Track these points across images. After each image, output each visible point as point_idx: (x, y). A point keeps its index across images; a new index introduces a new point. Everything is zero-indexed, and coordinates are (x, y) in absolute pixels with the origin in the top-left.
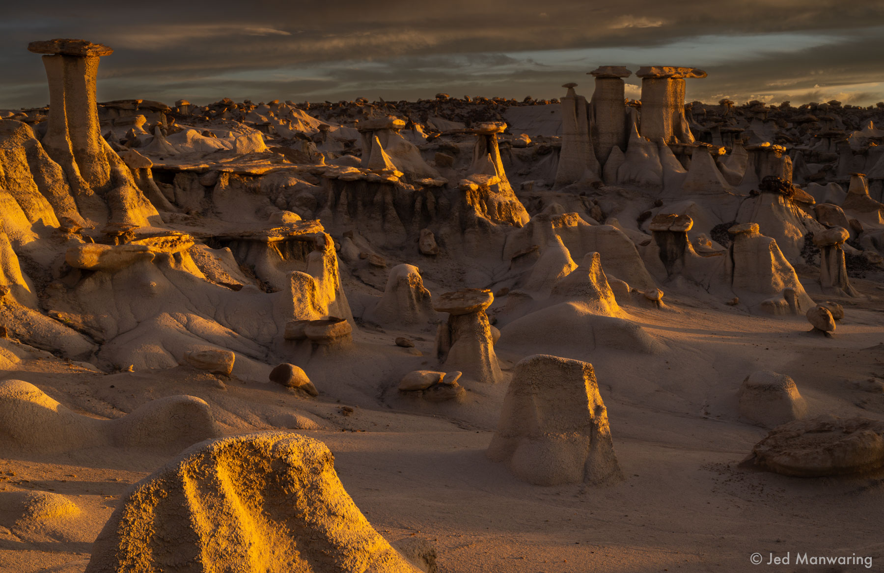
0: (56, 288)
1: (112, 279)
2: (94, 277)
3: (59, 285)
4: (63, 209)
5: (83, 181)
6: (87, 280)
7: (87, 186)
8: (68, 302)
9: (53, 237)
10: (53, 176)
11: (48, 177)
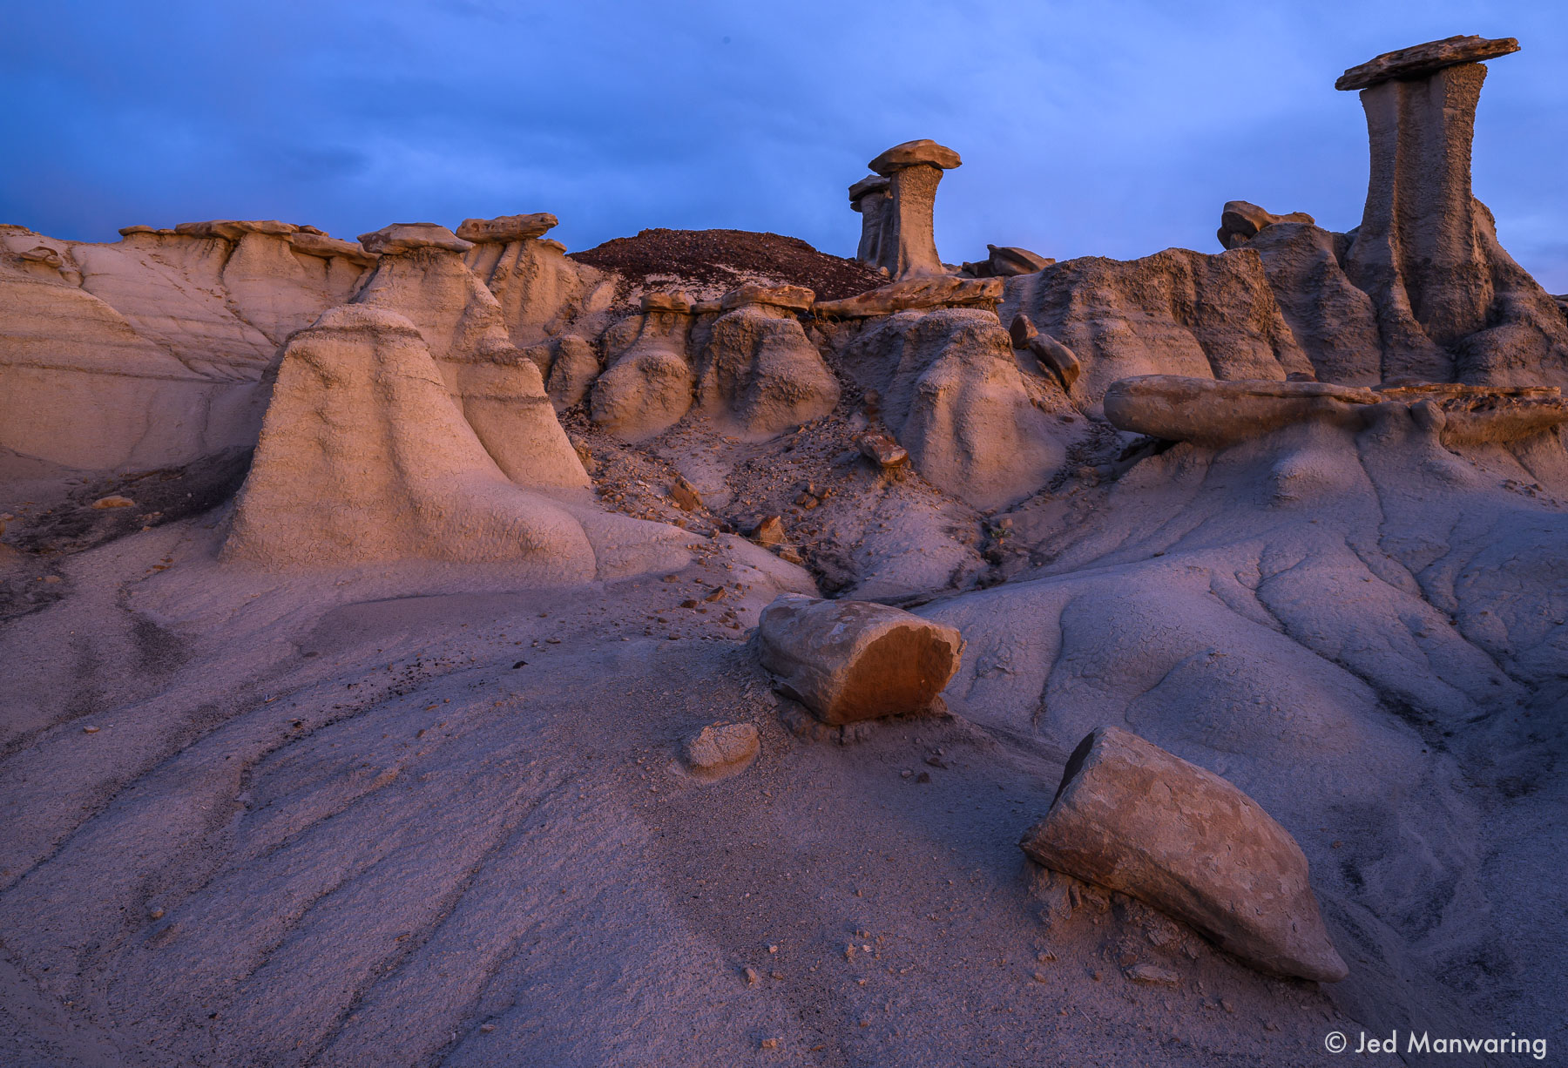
1: (1213, 462)
5: (1412, 319)
7: (1416, 328)
10: (1345, 313)
11: (1333, 316)
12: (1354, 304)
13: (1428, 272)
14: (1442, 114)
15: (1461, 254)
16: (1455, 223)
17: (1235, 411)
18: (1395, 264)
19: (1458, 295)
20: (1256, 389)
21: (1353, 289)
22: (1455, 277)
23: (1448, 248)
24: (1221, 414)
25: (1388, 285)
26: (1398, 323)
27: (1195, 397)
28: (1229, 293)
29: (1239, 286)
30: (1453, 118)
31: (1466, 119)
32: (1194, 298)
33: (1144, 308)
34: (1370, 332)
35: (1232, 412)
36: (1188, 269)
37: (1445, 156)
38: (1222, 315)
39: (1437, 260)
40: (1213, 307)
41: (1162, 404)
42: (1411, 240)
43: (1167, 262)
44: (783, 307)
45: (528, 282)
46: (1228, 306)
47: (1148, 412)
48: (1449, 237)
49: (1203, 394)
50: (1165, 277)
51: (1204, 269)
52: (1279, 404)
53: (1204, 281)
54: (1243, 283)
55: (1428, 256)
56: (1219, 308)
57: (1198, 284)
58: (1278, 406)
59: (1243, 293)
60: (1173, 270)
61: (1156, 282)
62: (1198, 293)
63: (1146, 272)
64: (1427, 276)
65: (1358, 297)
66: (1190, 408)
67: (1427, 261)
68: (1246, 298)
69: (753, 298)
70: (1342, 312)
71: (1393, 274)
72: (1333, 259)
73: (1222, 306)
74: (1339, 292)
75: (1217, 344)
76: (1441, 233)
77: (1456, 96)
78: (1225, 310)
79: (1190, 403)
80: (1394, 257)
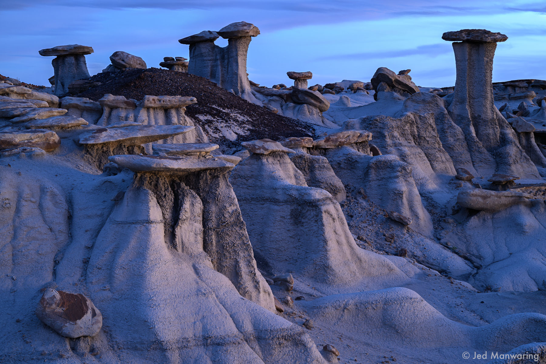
0: (448, 223)
1: (493, 218)
2: (478, 215)
3: (451, 220)
4: (461, 162)
5: (478, 140)
6: (473, 218)
7: (481, 144)
8: (457, 234)
9: (450, 183)
10: (455, 136)
11: (451, 137)
12: (458, 132)
13: (480, 121)
14: (484, 60)
15: (490, 115)
16: (488, 102)
17: (500, 202)
18: (469, 117)
19: (491, 131)
20: (505, 195)
21: (456, 126)
22: (489, 124)
23: (486, 112)
24: (496, 203)
25: (468, 125)
26: (475, 142)
27: (490, 197)
28: (428, 132)
29: (431, 129)
30: (487, 62)
31: (491, 62)
32: (417, 133)
33: (406, 139)
34: (465, 144)
36: (414, 121)
37: (485, 76)
38: (428, 141)
39: (483, 116)
40: (424, 138)
41: (480, 199)
42: (473, 107)
43: (409, 119)
46: (429, 137)
47: (476, 202)
48: (487, 108)
51: (419, 121)
52: (511, 199)
53: (419, 126)
55: (480, 114)
57: (417, 127)
59: (433, 132)
61: (407, 128)
62: (418, 131)
63: (404, 123)
64: (480, 122)
65: (458, 129)
66: (488, 201)
67: (480, 116)
68: (434, 134)
69: (300, 145)
70: (454, 135)
71: (469, 121)
72: (446, 112)
73: (427, 137)
74: (451, 127)
75: (430, 154)
76: (484, 106)
77: (488, 54)
78: (428, 139)
79: (488, 199)
80: (469, 115)
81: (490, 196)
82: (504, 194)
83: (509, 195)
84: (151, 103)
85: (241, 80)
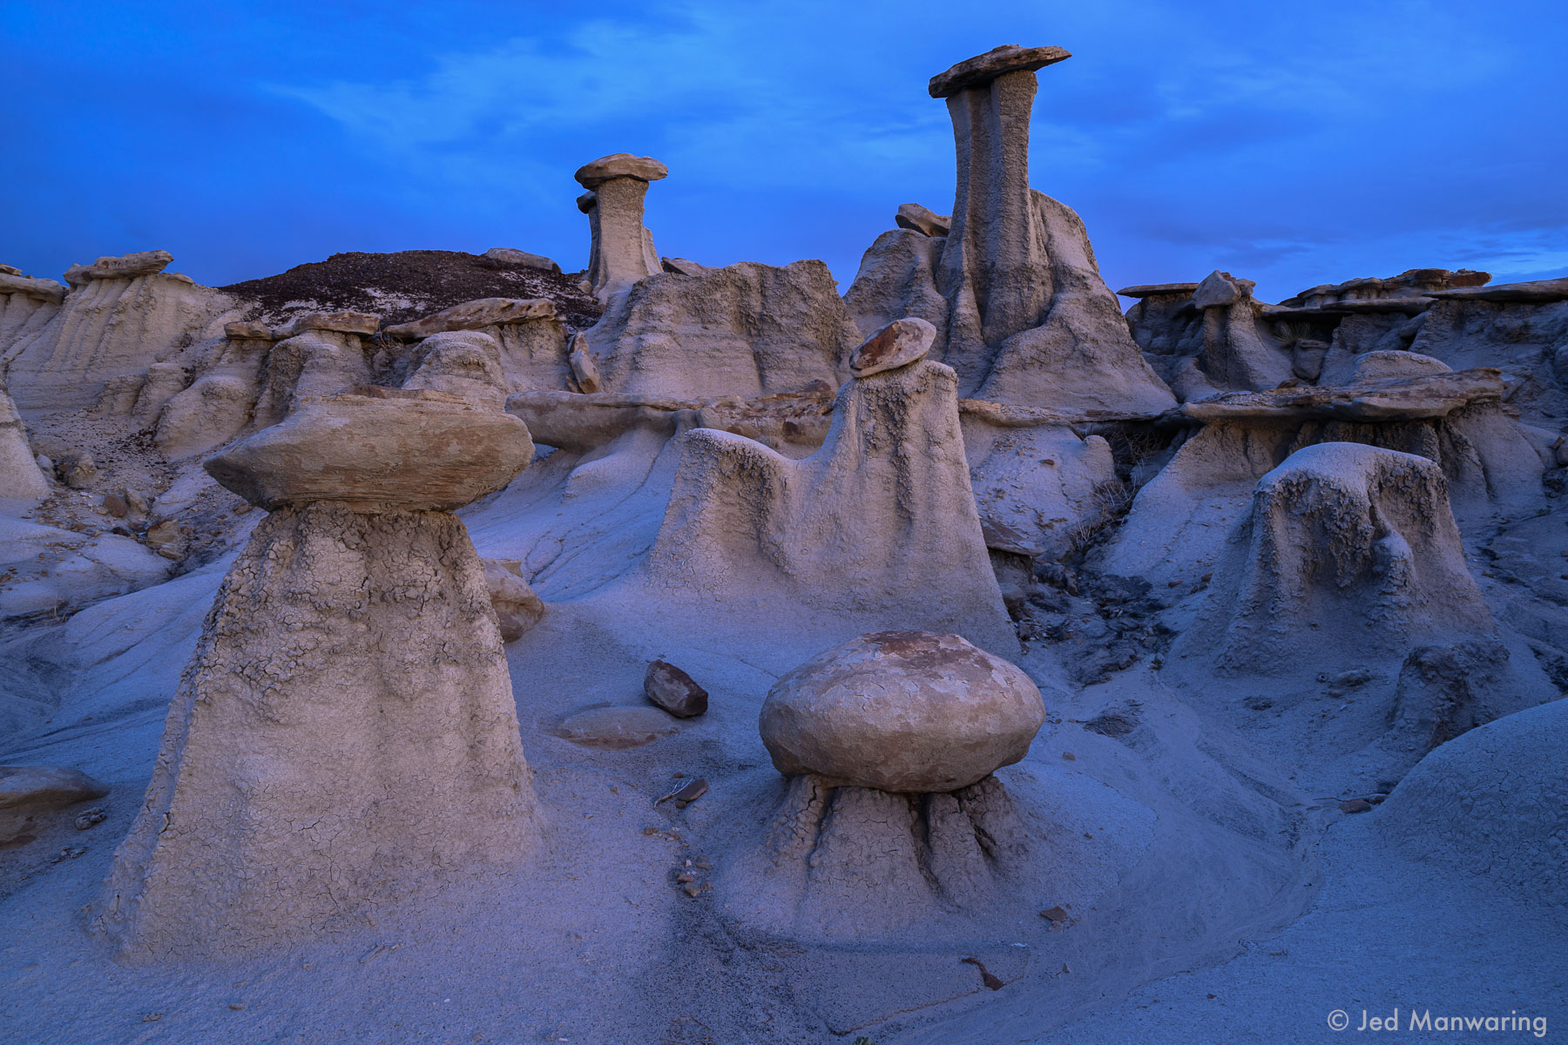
12: (930, 309)
13: (993, 276)
14: (1000, 121)
15: (1018, 257)
16: (1014, 226)
18: (966, 268)
19: (1012, 298)
20: (597, 401)
21: (934, 294)
22: (1012, 280)
23: (1008, 252)
24: (572, 423)
25: (959, 290)
27: (554, 409)
28: (788, 304)
29: (799, 297)
30: (1008, 126)
31: (1020, 125)
32: (758, 309)
33: (703, 322)
35: (579, 422)
36: (754, 282)
38: (779, 325)
39: (1000, 264)
40: (774, 319)
42: (984, 245)
43: (733, 276)
44: (343, 332)
45: (146, 314)
46: (786, 316)
48: (1008, 241)
49: (559, 406)
50: (730, 291)
51: (771, 281)
52: (614, 413)
53: (768, 293)
54: (802, 293)
55: (994, 260)
56: (777, 319)
57: (763, 296)
58: (614, 415)
59: (802, 303)
60: (739, 284)
61: (718, 296)
62: (761, 305)
63: (709, 286)
64: (992, 280)
65: (936, 299)
67: (993, 264)
68: (802, 307)
69: (309, 325)
71: (963, 279)
72: (923, 265)
73: (781, 316)
74: (923, 299)
75: (767, 353)
76: (1002, 237)
77: (1009, 103)
78: (783, 321)
79: (551, 415)
80: (965, 263)
81: (556, 406)
82: (592, 399)
83: (607, 402)
84: (99, 268)
85: (605, 263)
